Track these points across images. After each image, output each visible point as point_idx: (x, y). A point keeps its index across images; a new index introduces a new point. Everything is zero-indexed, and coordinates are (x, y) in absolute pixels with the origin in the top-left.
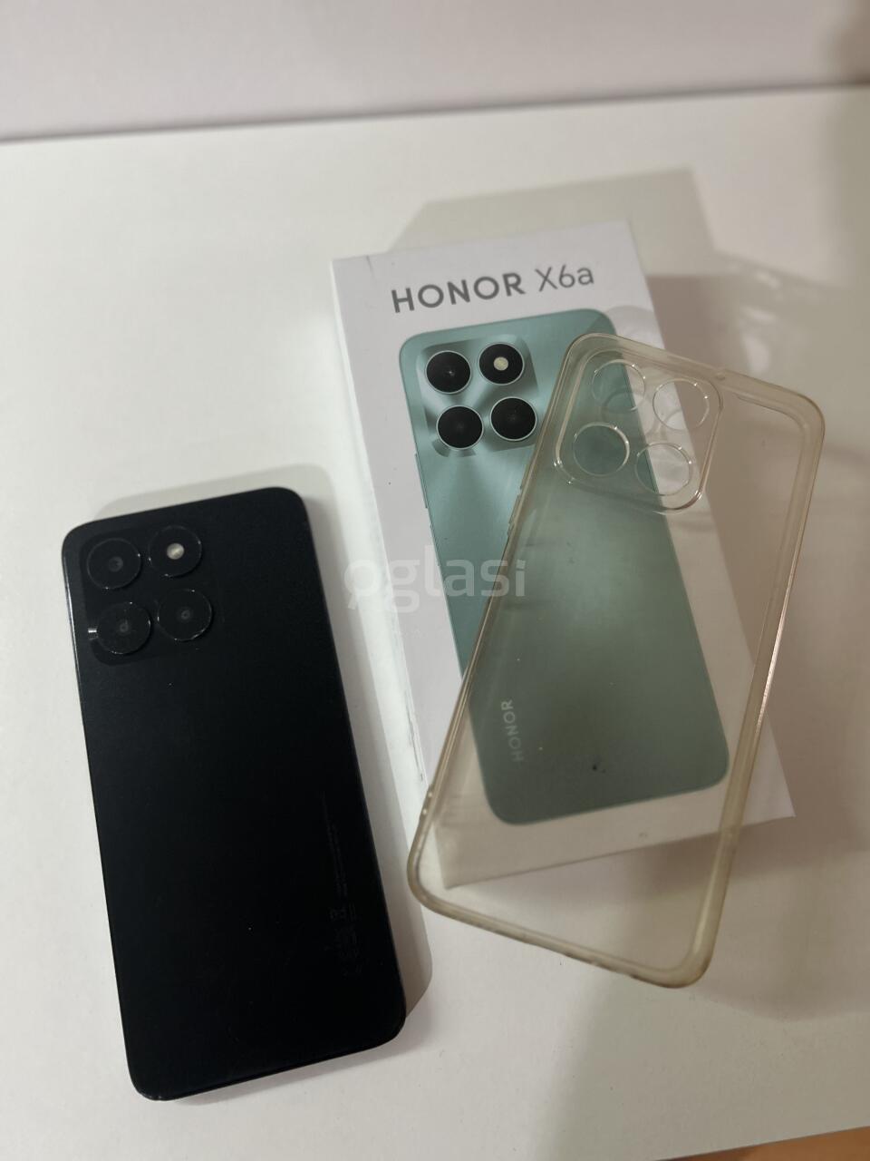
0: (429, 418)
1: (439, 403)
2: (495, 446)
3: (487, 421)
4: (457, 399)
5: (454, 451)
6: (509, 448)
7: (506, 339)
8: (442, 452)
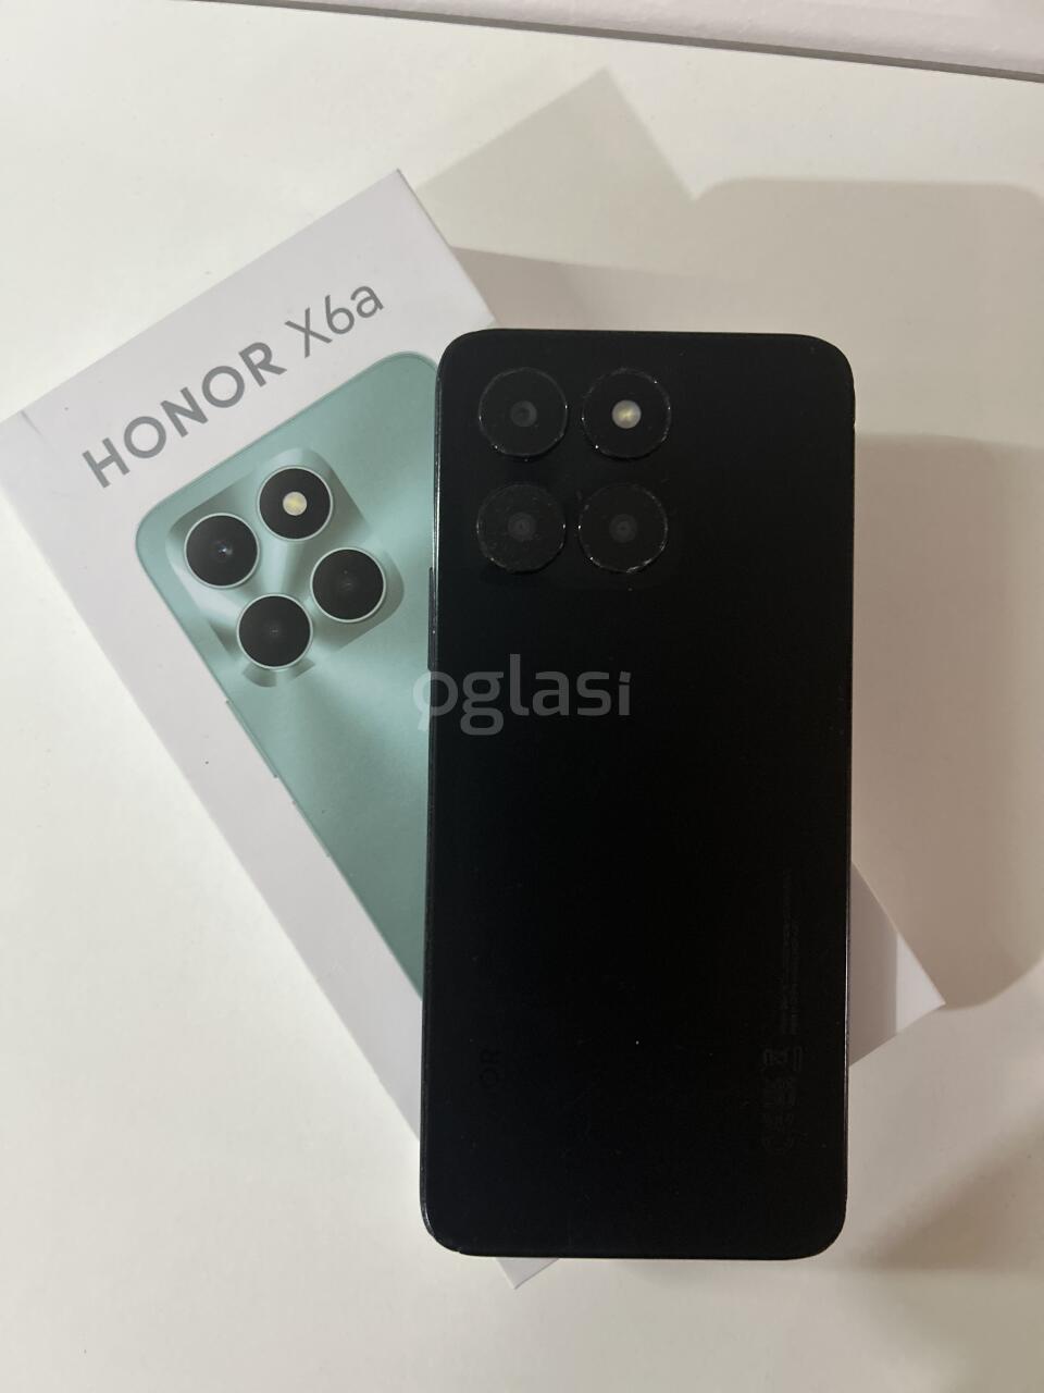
0: (224, 636)
1: (227, 606)
2: (339, 639)
3: (310, 605)
4: (251, 588)
5: (281, 671)
6: (361, 633)
7: (288, 459)
8: (264, 681)
